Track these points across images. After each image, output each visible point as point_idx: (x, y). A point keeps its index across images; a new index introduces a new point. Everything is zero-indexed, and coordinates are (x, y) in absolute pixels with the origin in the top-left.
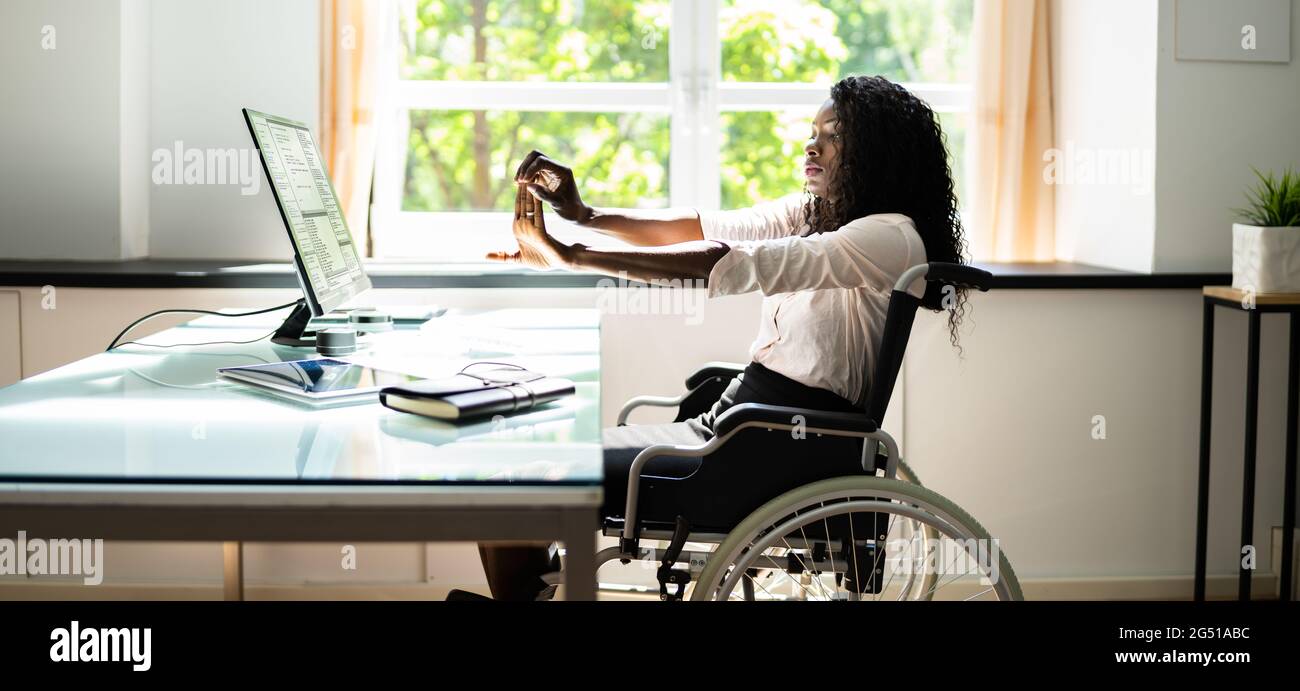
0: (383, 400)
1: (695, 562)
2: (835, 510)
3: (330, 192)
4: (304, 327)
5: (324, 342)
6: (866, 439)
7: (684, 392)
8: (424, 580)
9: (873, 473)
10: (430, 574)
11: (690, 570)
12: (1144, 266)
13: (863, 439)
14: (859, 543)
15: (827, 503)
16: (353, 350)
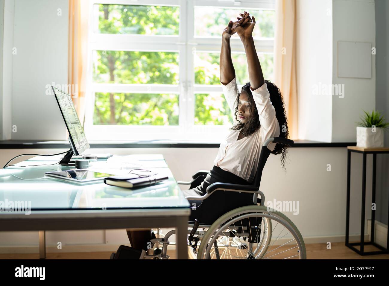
0: (105, 182)
1: (200, 234)
2: (245, 217)
3: (77, 116)
4: (70, 160)
5: (78, 165)
6: (254, 194)
7: (192, 180)
8: (105, 243)
9: (257, 205)
10: (107, 240)
11: (199, 237)
12: (329, 140)
13: (253, 193)
14: (252, 227)
15: (241, 215)
16: (88, 167)
